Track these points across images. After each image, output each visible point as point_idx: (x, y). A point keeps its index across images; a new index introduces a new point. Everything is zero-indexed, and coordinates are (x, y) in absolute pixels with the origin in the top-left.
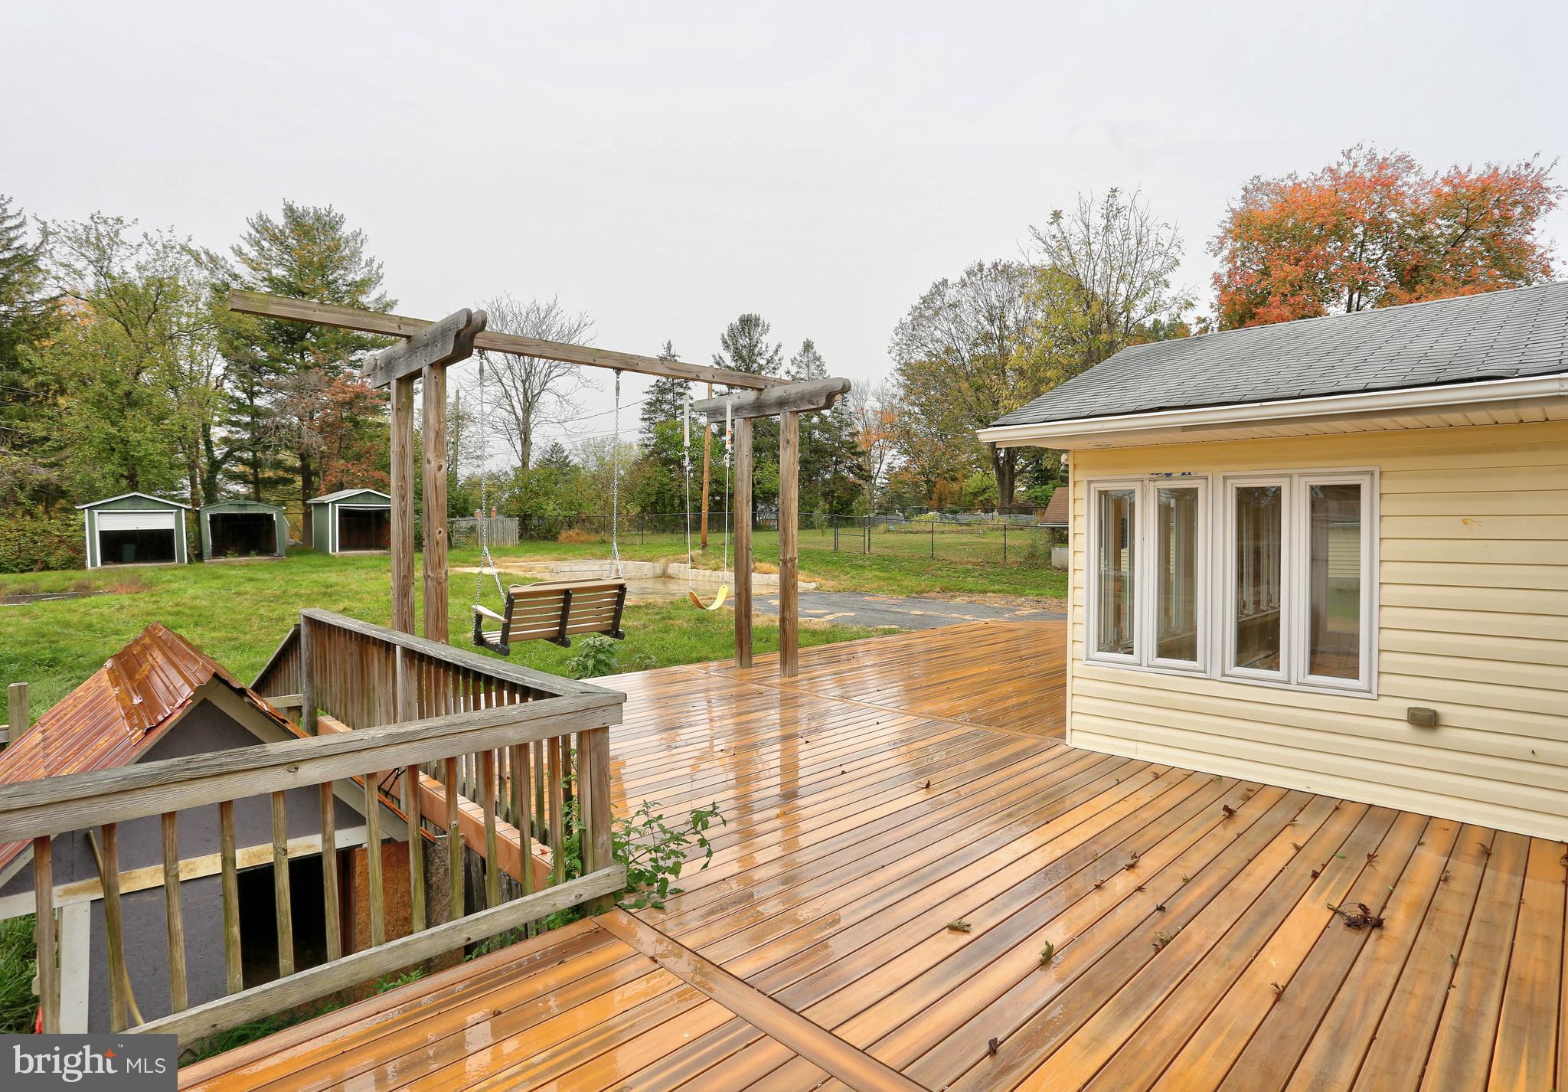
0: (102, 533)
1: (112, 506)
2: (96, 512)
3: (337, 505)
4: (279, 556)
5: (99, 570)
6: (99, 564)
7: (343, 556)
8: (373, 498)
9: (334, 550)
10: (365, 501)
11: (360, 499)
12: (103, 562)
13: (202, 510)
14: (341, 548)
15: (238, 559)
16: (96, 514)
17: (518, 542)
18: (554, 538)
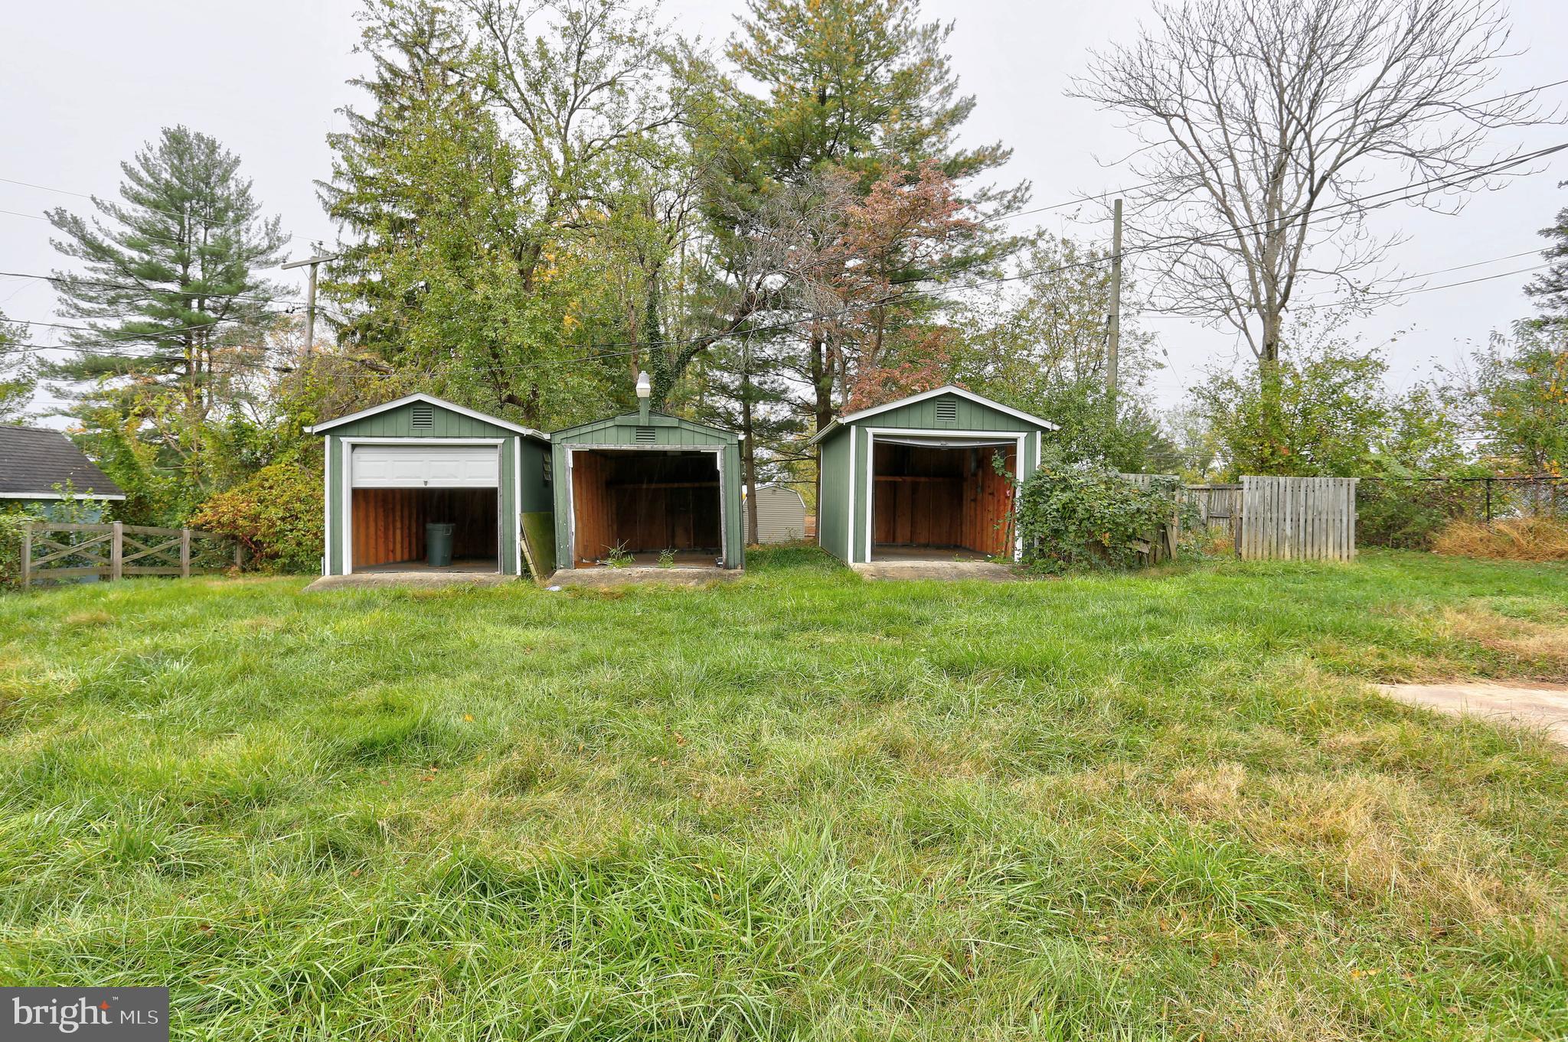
0: (358, 494)
1: (377, 427)
2: (346, 441)
3: (871, 431)
4: (727, 567)
5: (346, 583)
6: (347, 568)
7: (881, 575)
8: (962, 412)
9: (859, 557)
10: (940, 423)
11: (930, 414)
12: (356, 569)
13: (557, 438)
14: (876, 554)
15: (627, 571)
16: (346, 449)
17: (1354, 552)
18: (1422, 543)
